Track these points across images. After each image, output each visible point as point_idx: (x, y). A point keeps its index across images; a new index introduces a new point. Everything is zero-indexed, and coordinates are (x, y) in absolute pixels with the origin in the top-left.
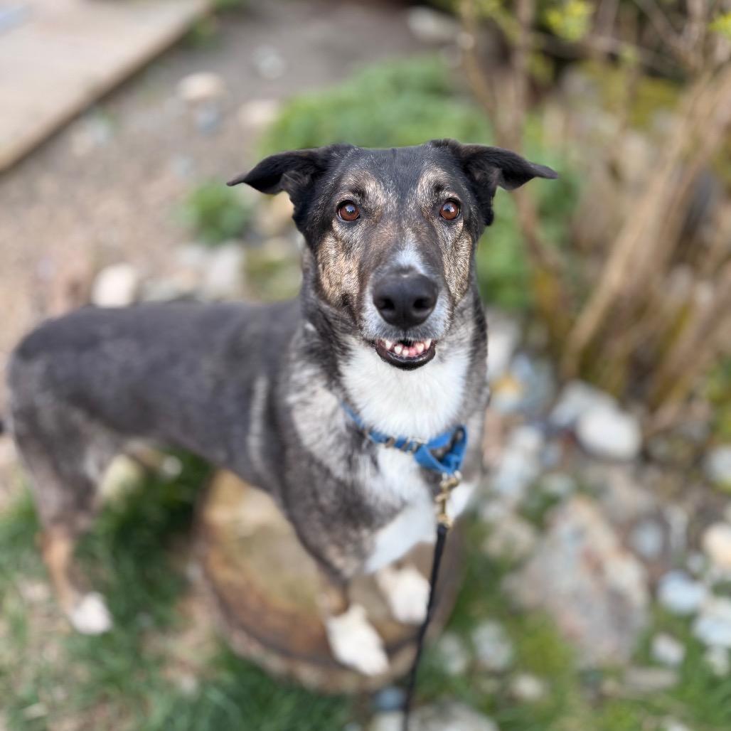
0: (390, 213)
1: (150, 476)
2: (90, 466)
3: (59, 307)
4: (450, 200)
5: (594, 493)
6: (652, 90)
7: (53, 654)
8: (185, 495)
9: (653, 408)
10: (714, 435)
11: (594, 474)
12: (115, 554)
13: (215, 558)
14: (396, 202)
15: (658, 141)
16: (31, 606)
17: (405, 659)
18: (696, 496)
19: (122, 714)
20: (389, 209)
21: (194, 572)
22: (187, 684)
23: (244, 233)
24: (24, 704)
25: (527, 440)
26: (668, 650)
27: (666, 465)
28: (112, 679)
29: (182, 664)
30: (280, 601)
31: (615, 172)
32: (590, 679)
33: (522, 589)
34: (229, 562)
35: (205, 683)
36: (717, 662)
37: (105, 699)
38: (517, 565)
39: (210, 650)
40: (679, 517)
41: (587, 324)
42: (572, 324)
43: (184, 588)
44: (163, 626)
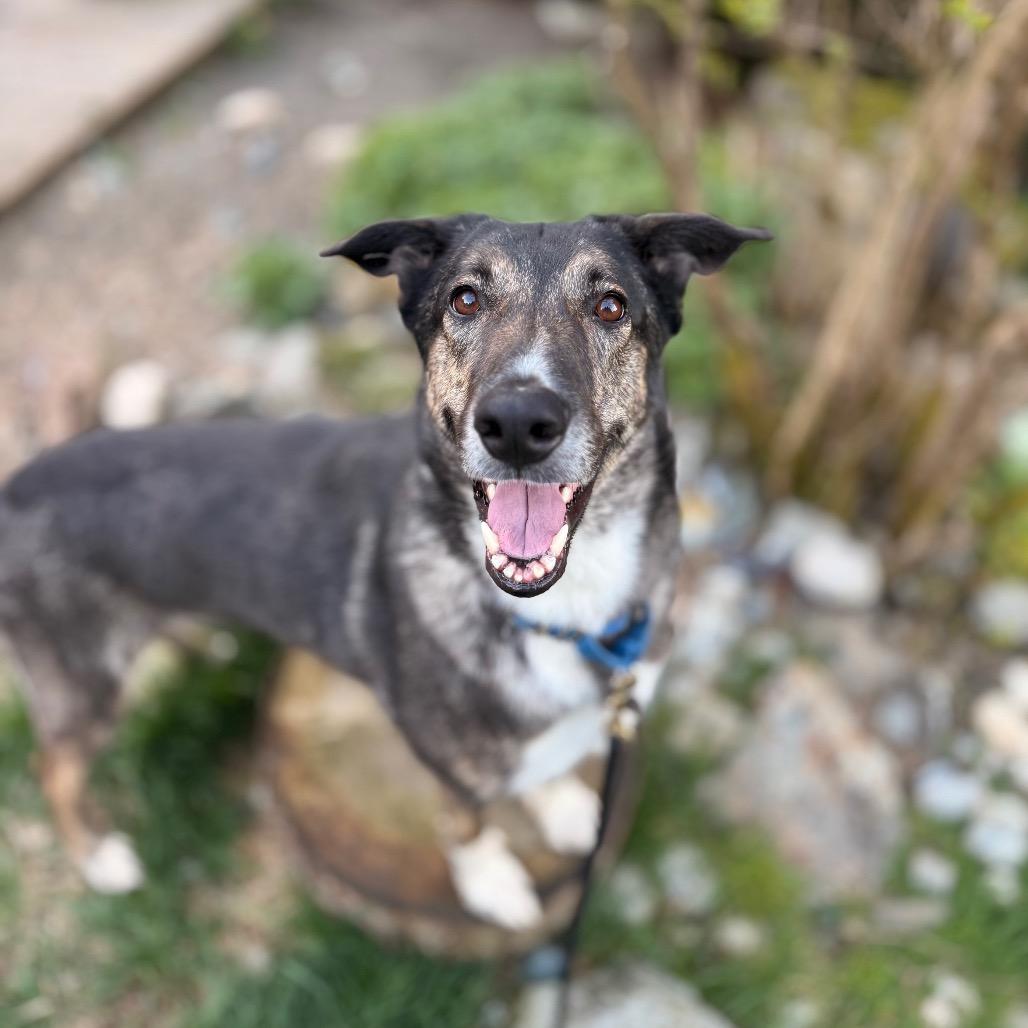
0: (522, 304)
1: (193, 662)
2: (113, 658)
3: (56, 430)
4: (610, 294)
5: (820, 656)
6: (875, 97)
7: (59, 925)
8: (242, 686)
9: (896, 530)
10: (983, 567)
11: (819, 629)
12: (145, 776)
13: (288, 773)
14: (532, 290)
15: (884, 163)
16: (25, 857)
17: (565, 905)
18: (961, 654)
19: (161, 1006)
20: (522, 298)
21: (260, 796)
22: (255, 958)
23: (317, 312)
24: (19, 999)
25: (725, 586)
26: (933, 872)
27: (919, 613)
28: (146, 957)
29: (248, 930)
30: (384, 829)
31: (827, 211)
32: (826, 919)
33: (726, 796)
34: (309, 777)
35: (280, 953)
36: (1002, 886)
37: (136, 986)
38: (715, 762)
39: (286, 907)
40: (939, 685)
41: (799, 420)
42: (778, 421)
43: (245, 819)
44: (219, 876)
